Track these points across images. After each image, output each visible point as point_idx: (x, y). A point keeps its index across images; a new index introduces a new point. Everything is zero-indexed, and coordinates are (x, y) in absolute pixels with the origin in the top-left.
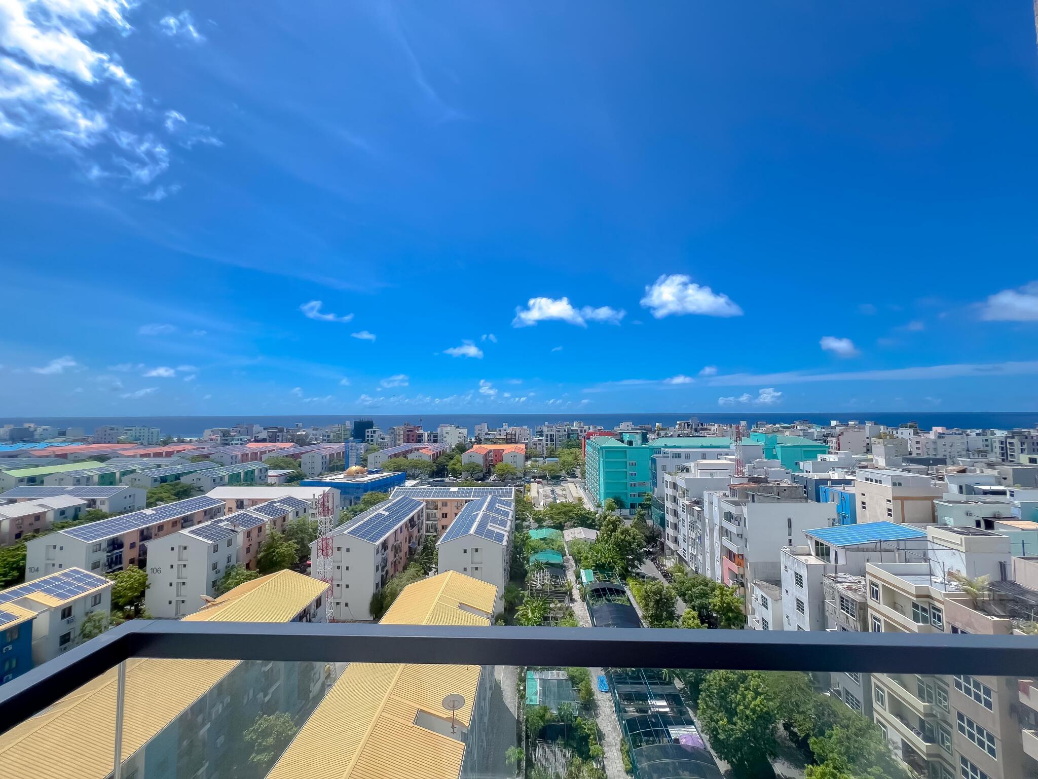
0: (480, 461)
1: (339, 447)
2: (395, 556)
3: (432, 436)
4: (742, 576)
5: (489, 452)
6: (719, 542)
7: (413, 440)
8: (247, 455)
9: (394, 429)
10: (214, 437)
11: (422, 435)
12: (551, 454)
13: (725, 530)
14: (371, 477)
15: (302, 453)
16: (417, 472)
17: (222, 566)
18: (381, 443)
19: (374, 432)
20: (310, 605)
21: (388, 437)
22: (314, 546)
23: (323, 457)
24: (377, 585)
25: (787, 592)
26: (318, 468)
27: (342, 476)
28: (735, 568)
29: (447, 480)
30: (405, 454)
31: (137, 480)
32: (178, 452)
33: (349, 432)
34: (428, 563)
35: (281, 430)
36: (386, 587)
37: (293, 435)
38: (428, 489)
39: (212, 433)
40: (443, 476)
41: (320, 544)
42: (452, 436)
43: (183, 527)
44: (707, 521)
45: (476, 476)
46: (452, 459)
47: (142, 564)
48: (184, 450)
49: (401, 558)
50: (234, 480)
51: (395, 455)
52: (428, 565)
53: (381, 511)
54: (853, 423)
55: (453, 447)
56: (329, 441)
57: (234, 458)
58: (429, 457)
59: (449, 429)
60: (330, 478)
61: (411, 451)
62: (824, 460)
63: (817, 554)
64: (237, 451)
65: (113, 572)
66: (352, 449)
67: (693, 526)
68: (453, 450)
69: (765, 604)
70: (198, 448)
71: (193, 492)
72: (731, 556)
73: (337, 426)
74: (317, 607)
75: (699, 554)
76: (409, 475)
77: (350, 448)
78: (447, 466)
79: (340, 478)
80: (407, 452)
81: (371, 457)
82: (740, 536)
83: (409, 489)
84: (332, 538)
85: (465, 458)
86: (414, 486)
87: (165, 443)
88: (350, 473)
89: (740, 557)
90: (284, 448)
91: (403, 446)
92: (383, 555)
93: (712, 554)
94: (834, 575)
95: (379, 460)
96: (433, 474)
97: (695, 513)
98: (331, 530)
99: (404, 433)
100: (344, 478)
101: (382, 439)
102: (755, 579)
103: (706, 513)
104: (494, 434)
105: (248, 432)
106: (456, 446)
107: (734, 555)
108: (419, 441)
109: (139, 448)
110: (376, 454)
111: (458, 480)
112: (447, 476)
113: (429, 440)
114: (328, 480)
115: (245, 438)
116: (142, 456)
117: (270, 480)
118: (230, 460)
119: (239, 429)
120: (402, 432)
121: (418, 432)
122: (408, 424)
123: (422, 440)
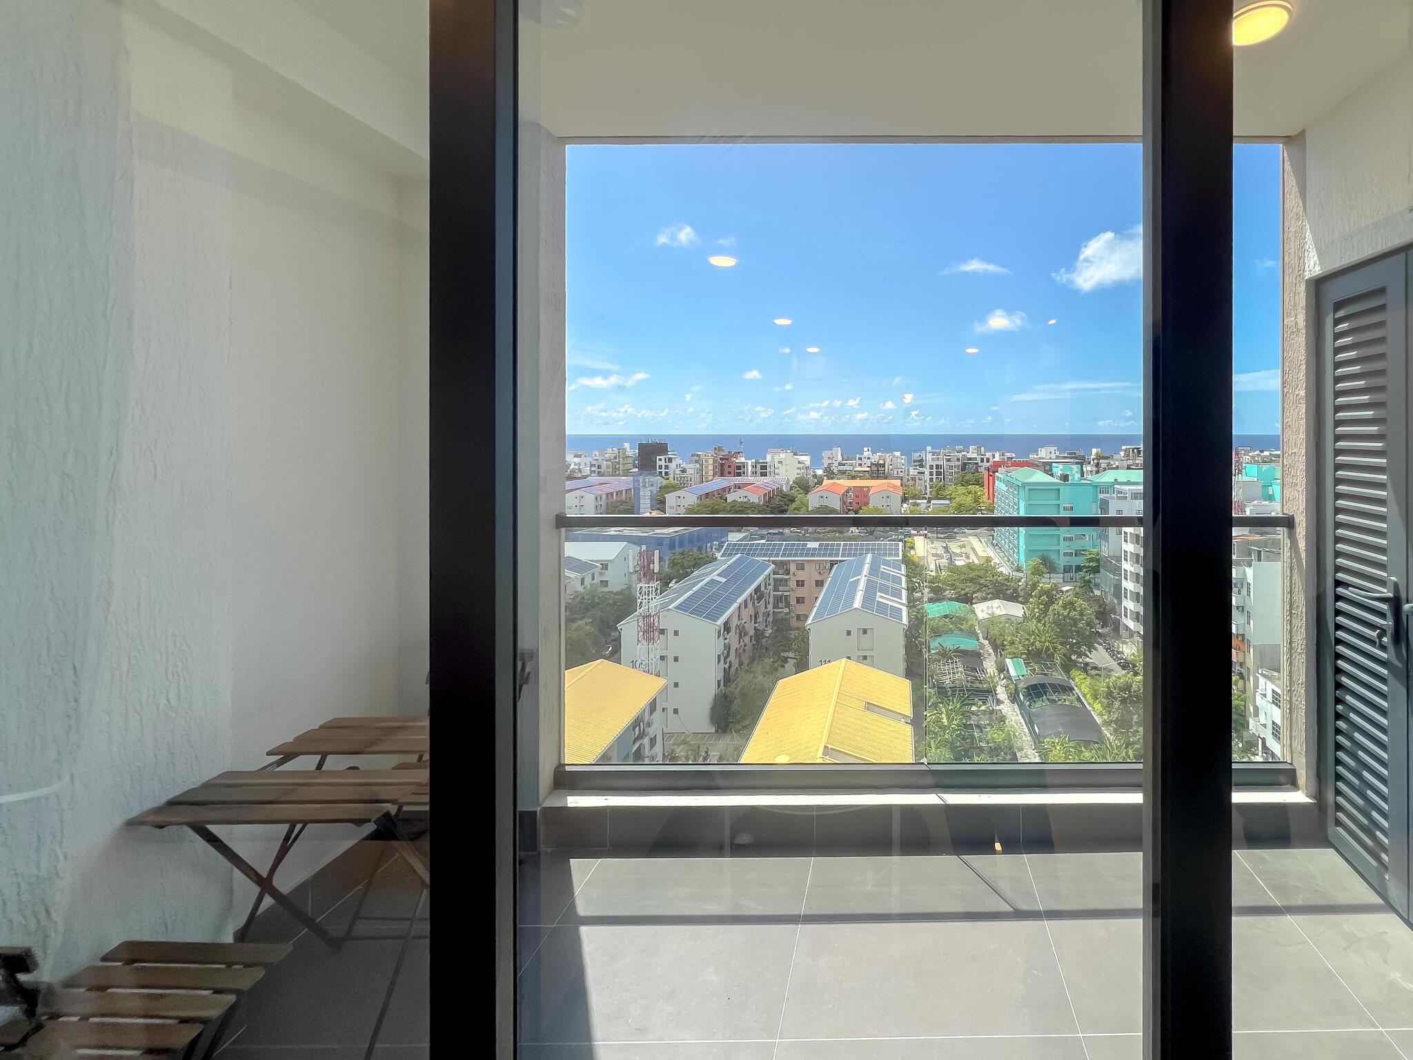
0: (835, 504)
3: (758, 466)
5: (847, 491)
7: (730, 473)
9: (698, 455)
12: (938, 494)
18: (681, 477)
19: (670, 460)
21: (691, 469)
22: (627, 626)
29: (787, 532)
30: (721, 494)
33: (630, 460)
42: (787, 468)
46: (793, 501)
51: (708, 496)
53: (714, 576)
55: (792, 483)
56: (600, 474)
58: (759, 497)
59: (782, 456)
61: (727, 490)
66: (644, 486)
68: (792, 488)
73: (610, 450)
77: (641, 484)
80: (724, 490)
81: (670, 498)
85: (814, 498)
91: (720, 483)
92: (726, 639)
95: (682, 502)
99: (715, 461)
101: (683, 471)
102: (1260, 667)
104: (851, 465)
106: (796, 483)
108: (739, 475)
110: (678, 493)
113: (754, 473)
120: (711, 461)
121: (737, 461)
122: (720, 449)
123: (744, 473)
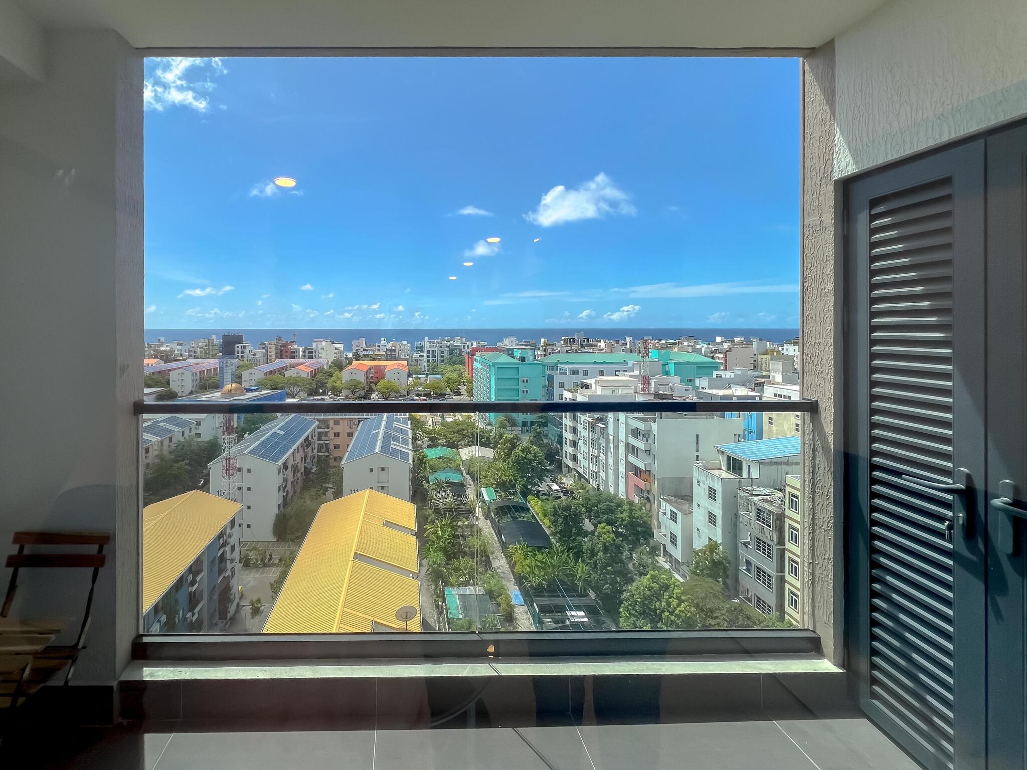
0: (361, 378)
1: (208, 363)
2: (294, 476)
3: (307, 352)
4: (648, 492)
5: (370, 369)
6: (624, 459)
7: (287, 356)
9: (265, 344)
11: (297, 351)
12: (433, 371)
13: (631, 446)
14: (250, 395)
15: (172, 370)
16: (296, 389)
18: (252, 360)
19: (245, 347)
21: (260, 353)
22: (214, 466)
23: (193, 375)
25: (699, 505)
26: (189, 385)
27: (217, 394)
28: (642, 484)
29: (327, 398)
30: (281, 371)
33: (216, 348)
34: (325, 483)
37: (156, 351)
42: (327, 353)
44: (611, 438)
45: (357, 395)
46: (331, 376)
51: (271, 372)
52: (324, 485)
53: (276, 430)
54: (739, 339)
55: (330, 363)
56: (195, 357)
58: (308, 373)
59: (324, 344)
60: (205, 396)
61: (285, 368)
62: (719, 376)
63: (728, 469)
66: (227, 365)
67: (596, 444)
68: (331, 367)
69: (674, 517)
72: (637, 471)
75: (601, 471)
76: (287, 393)
77: (224, 365)
78: (327, 383)
79: (216, 397)
80: (283, 368)
81: (244, 374)
82: (648, 452)
85: (345, 376)
88: (225, 392)
89: (647, 473)
90: (149, 365)
91: (278, 363)
93: (616, 471)
94: (749, 488)
95: (253, 377)
96: (312, 392)
97: (598, 430)
99: (276, 348)
100: (221, 396)
101: (253, 355)
102: (663, 494)
103: (611, 430)
104: (372, 350)
106: (332, 363)
107: (641, 471)
108: (293, 357)
110: (249, 371)
111: (338, 398)
112: (327, 394)
113: (304, 356)
114: (204, 398)
120: (273, 348)
121: (292, 348)
122: (280, 339)
123: (297, 356)
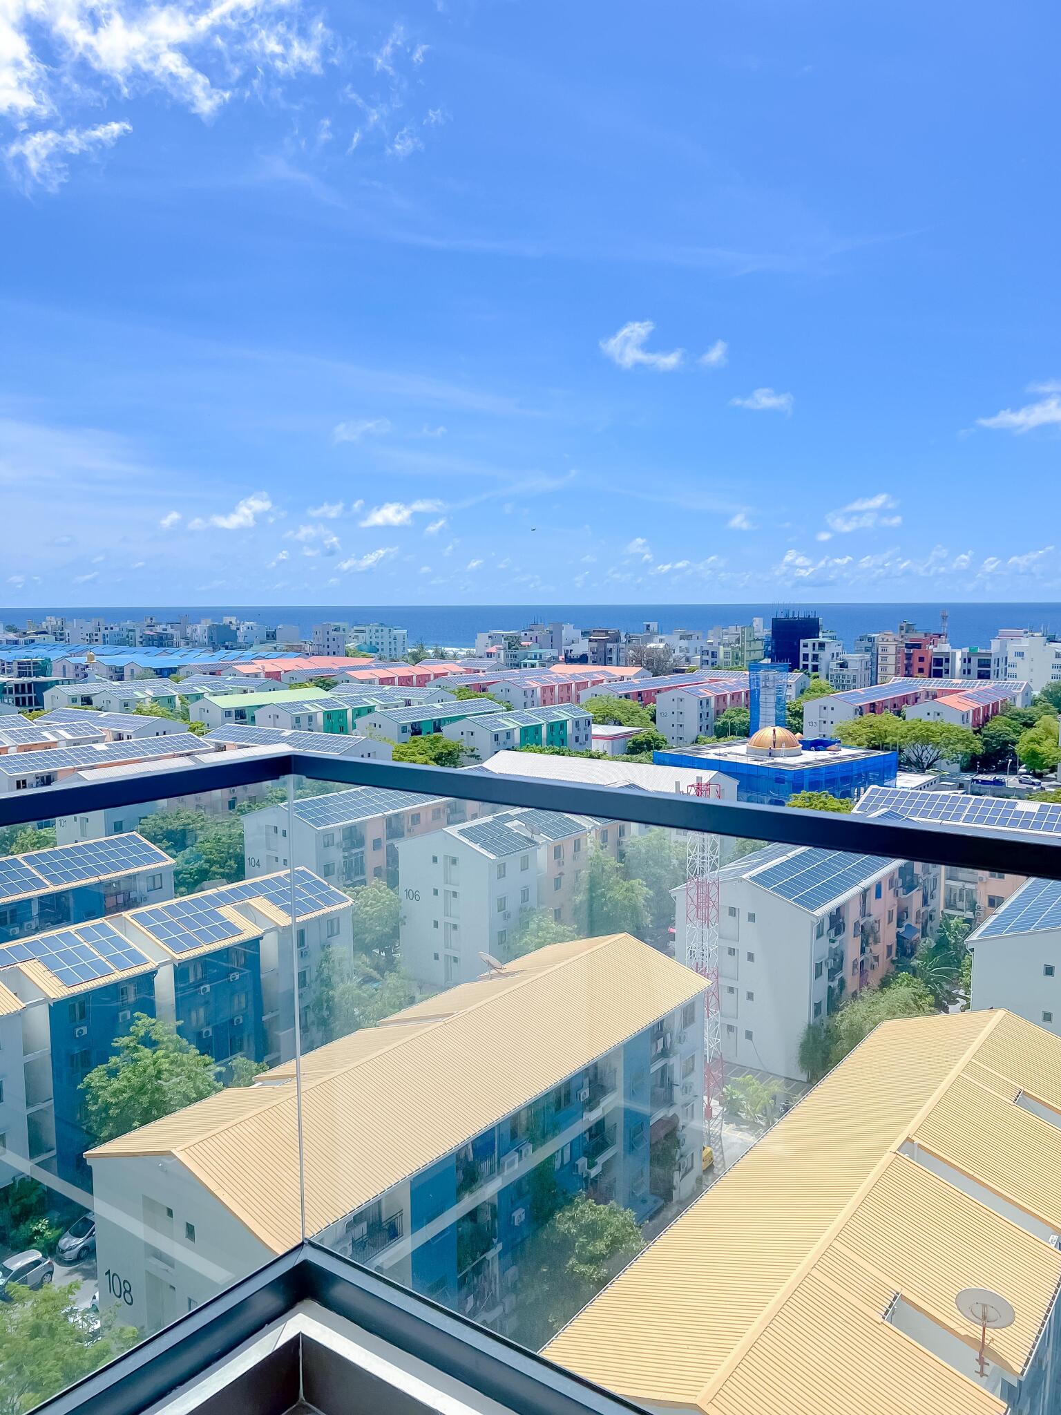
1: (735, 681)
2: (863, 951)
3: (975, 661)
7: (921, 670)
8: (552, 689)
9: (870, 639)
10: (493, 650)
14: (810, 756)
15: (659, 691)
16: (929, 754)
17: (513, 905)
20: (671, 1015)
21: (856, 660)
22: (679, 894)
23: (704, 703)
24: (818, 1007)
26: (692, 726)
27: (742, 749)
29: (1011, 781)
31: (377, 726)
32: (436, 676)
33: (760, 645)
34: (948, 982)
35: (616, 639)
36: (838, 1017)
37: (639, 650)
38: (955, 799)
39: (490, 641)
40: (1002, 769)
41: (693, 893)
43: (450, 823)
47: (393, 880)
48: (446, 674)
49: (877, 959)
50: (530, 739)
52: (947, 987)
55: (1036, 693)
57: (529, 694)
58: (964, 717)
59: (1025, 643)
60: (717, 751)
64: (533, 680)
65: (354, 885)
66: (766, 687)
68: (1034, 703)
70: (468, 671)
71: (463, 757)
73: (732, 629)
74: (686, 1025)
76: (909, 762)
77: (762, 684)
78: (1014, 743)
79: (737, 752)
80: (905, 700)
81: (811, 709)
83: (905, 794)
84: (717, 884)
86: (920, 788)
87: (416, 659)
88: (758, 744)
90: (622, 678)
91: (894, 684)
92: (833, 942)
96: (974, 763)
98: (714, 868)
99: (898, 652)
100: (748, 754)
101: (841, 665)
105: (553, 639)
106: (1045, 693)
108: (938, 674)
109: (377, 667)
110: (824, 701)
111: (1044, 784)
112: (1014, 771)
113: (967, 672)
114: (711, 754)
115: (548, 653)
116: (383, 681)
117: (596, 746)
118: (524, 699)
119: (536, 633)
120: (892, 650)
121: (935, 650)
122: (909, 628)
123: (947, 672)
